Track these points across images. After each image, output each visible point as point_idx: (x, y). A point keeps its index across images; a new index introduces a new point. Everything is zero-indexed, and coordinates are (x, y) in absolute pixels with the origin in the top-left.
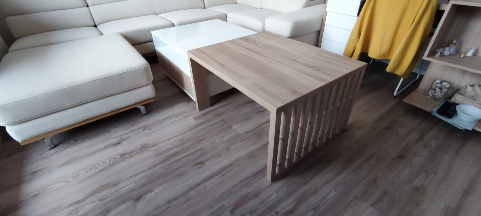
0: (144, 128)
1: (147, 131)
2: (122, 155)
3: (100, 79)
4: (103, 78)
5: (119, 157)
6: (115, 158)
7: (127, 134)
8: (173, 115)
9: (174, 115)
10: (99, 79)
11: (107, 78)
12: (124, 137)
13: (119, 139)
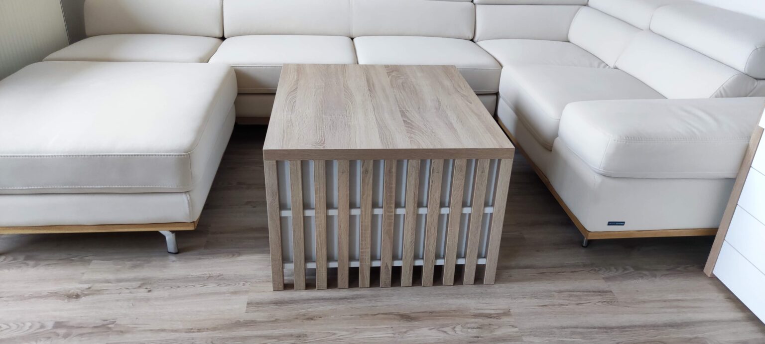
0: (145, 283)
1: (142, 293)
2: (58, 325)
3: (85, 156)
4: (91, 156)
5: (50, 325)
6: (42, 327)
7: (108, 281)
8: (220, 275)
9: (220, 279)
10: (82, 156)
11: (98, 157)
12: (98, 286)
13: (86, 286)
